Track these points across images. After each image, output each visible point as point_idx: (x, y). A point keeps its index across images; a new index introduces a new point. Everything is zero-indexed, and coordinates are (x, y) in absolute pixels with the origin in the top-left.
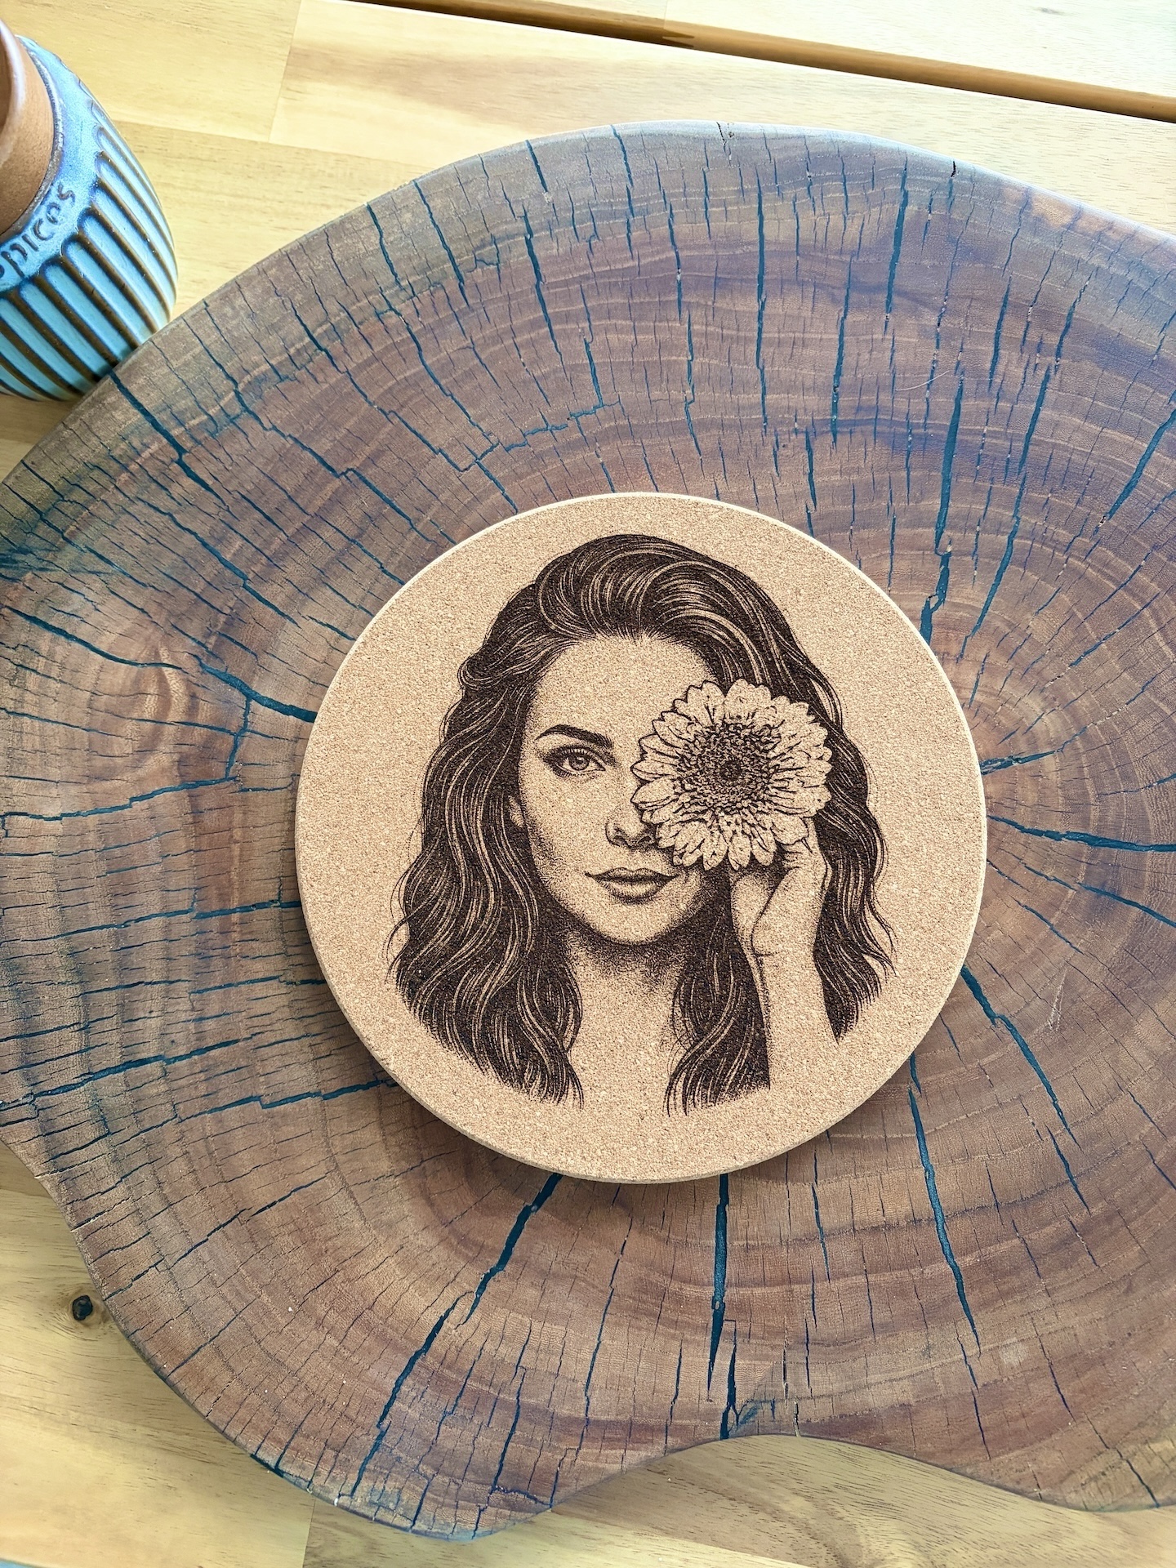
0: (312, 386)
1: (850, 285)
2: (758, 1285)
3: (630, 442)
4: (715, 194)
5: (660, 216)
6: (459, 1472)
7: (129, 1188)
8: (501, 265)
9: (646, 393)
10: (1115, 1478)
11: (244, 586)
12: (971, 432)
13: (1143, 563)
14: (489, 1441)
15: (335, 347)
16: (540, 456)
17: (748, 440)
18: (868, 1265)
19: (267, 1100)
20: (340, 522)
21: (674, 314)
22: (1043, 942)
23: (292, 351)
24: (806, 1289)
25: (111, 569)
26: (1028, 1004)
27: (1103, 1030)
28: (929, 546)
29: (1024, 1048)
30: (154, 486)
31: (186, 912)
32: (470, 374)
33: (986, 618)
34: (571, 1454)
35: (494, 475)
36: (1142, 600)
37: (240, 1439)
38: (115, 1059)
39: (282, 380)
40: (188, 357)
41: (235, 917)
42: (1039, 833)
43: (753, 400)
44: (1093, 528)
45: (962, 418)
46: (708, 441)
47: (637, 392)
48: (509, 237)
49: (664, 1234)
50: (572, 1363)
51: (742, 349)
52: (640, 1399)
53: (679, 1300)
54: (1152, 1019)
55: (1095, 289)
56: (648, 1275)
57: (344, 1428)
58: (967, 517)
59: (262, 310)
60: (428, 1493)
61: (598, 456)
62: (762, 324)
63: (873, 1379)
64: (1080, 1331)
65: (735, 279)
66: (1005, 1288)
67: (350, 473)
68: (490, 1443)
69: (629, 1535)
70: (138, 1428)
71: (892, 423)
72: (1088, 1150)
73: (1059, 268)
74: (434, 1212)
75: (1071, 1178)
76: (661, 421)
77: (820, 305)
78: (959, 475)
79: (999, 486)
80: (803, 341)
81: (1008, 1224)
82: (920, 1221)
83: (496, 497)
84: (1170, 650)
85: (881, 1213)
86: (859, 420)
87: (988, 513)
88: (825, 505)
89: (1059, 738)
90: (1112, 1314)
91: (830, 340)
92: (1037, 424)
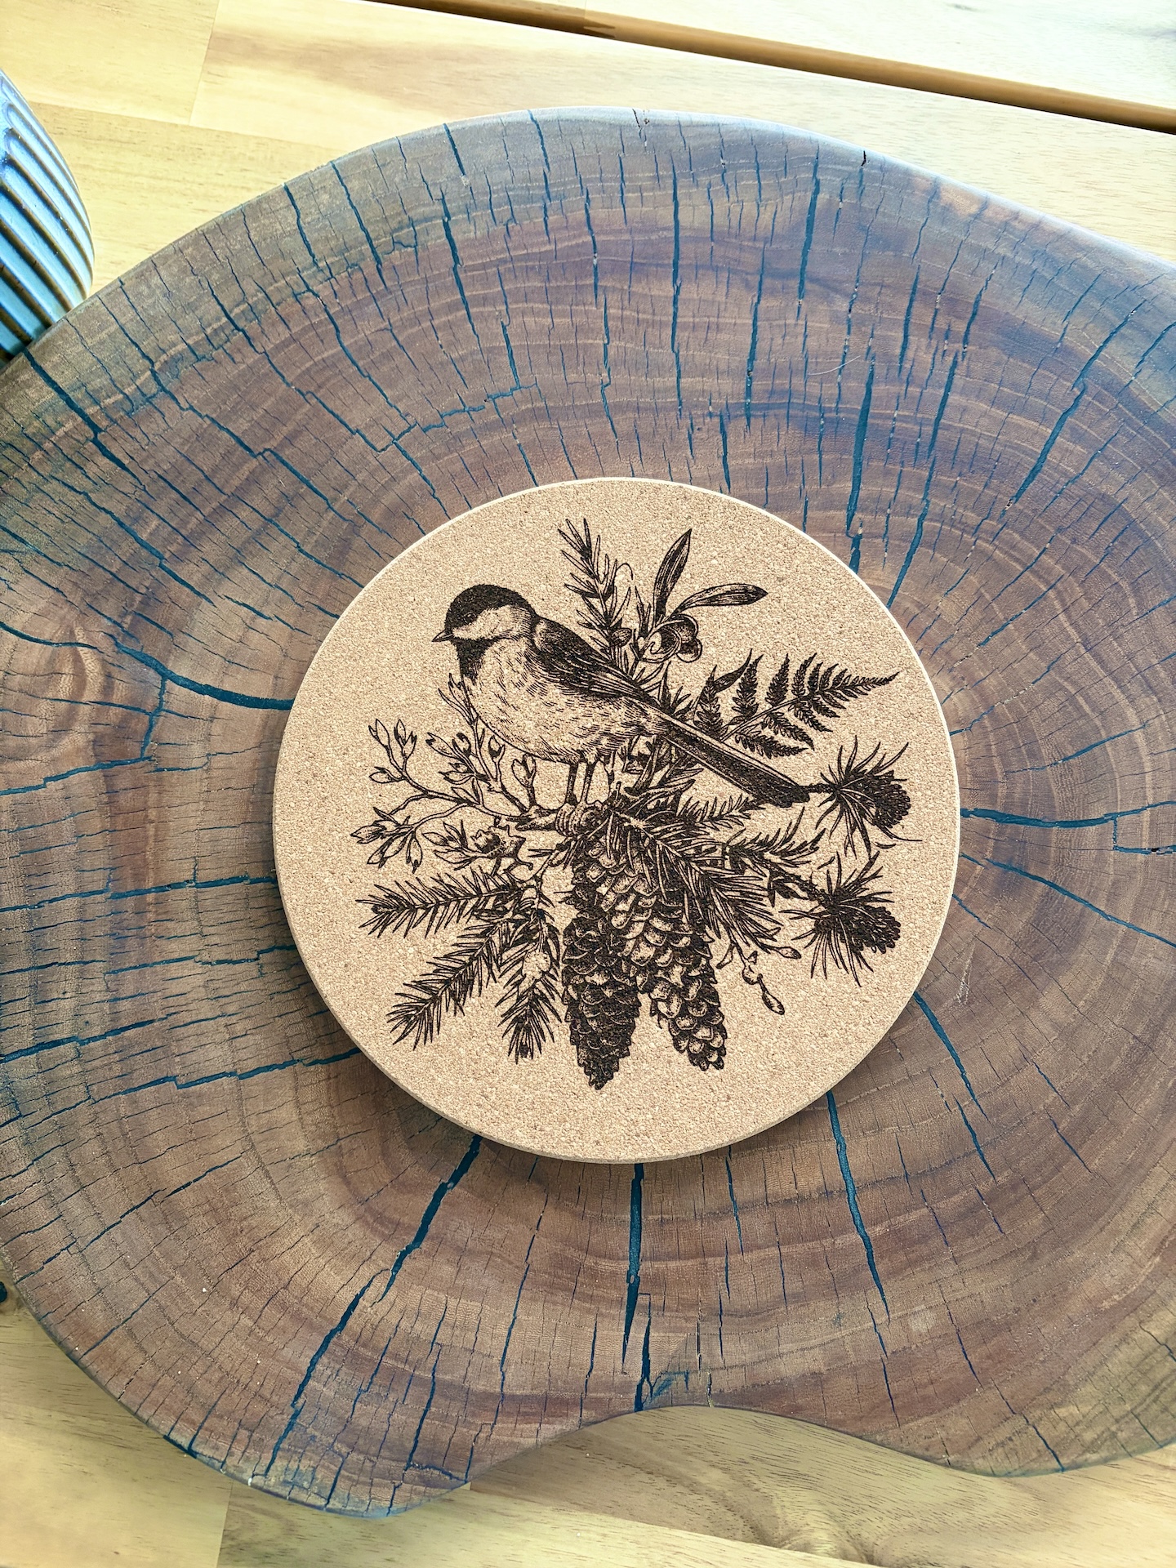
0: (230, 366)
1: (763, 271)
2: (672, 1258)
3: (547, 424)
4: (631, 180)
5: (576, 201)
6: (374, 1449)
7: (40, 1171)
8: (419, 247)
9: (563, 376)
10: (1022, 1444)
11: (161, 566)
12: (880, 416)
13: (1048, 545)
14: (404, 1418)
15: (252, 328)
16: (457, 437)
17: (663, 423)
18: (781, 1237)
19: (183, 1080)
20: (257, 501)
21: (591, 298)
22: (952, 917)
23: (209, 331)
24: (720, 1261)
25: (24, 548)
26: (937, 978)
27: (1010, 1002)
28: (840, 528)
29: (933, 1020)
30: (68, 464)
31: (101, 892)
32: (388, 356)
33: (896, 599)
34: (487, 1429)
35: (411, 455)
36: (1046, 582)
37: (153, 1421)
38: (28, 1041)
39: (198, 360)
40: (103, 335)
41: (150, 898)
43: (668, 384)
44: (1000, 512)
45: (873, 402)
46: (623, 424)
47: (554, 375)
48: (426, 220)
49: (579, 1209)
50: (487, 1339)
51: (657, 333)
52: (554, 1372)
53: (594, 1274)
54: (1056, 991)
55: (1001, 277)
56: (563, 1250)
57: (258, 1408)
58: (878, 500)
59: (179, 289)
60: (342, 1472)
61: (515, 437)
62: (677, 309)
63: (785, 1348)
64: (987, 1298)
65: (650, 265)
66: (913, 1256)
67: (267, 454)
68: (405, 1420)
69: (547, 1511)
70: (54, 1414)
71: (804, 407)
72: (994, 1121)
73: (965, 255)
74: (350, 1191)
75: (978, 1148)
76: (578, 403)
77: (734, 290)
78: (870, 459)
79: (909, 469)
80: (718, 325)
81: (917, 1194)
82: (832, 1192)
83: (414, 477)
84: (1073, 631)
85: (794, 1185)
86: (772, 404)
87: (898, 495)
88: (739, 487)
89: (967, 716)
90: (1018, 1281)
91: (744, 324)
92: (946, 409)
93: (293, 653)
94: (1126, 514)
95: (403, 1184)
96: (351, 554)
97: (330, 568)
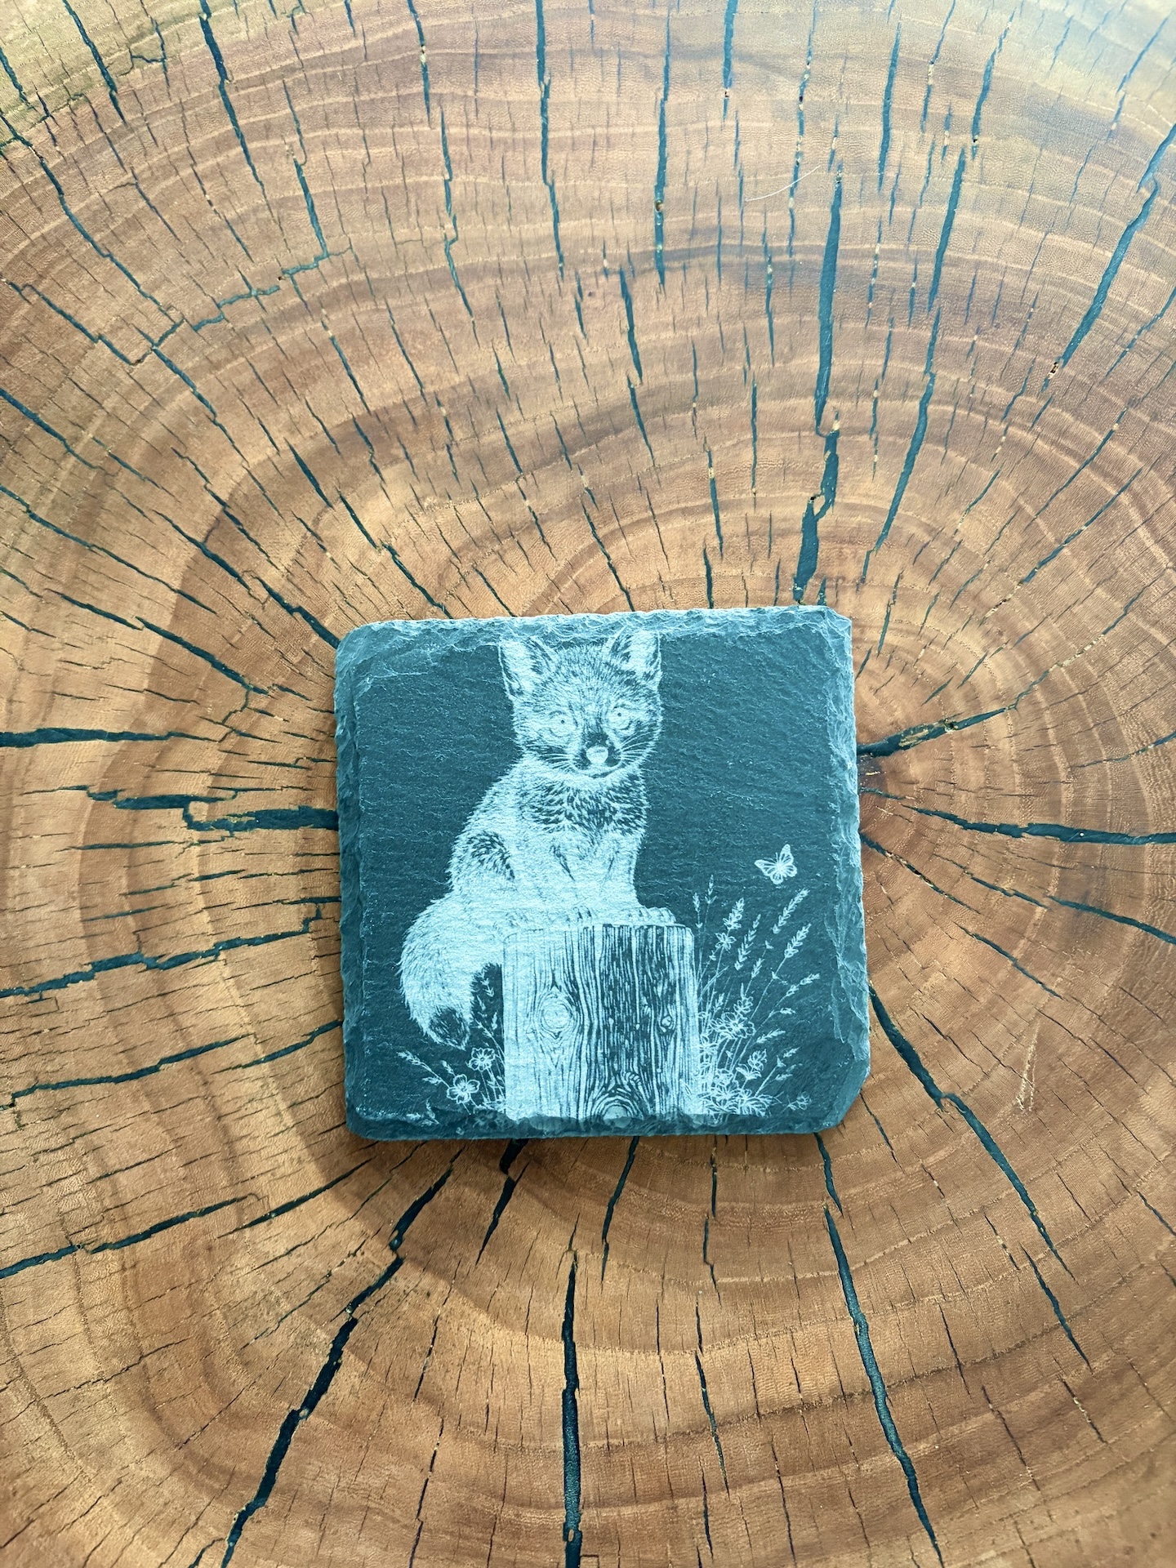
1: (670, 51)
2: (626, 1502)
3: (370, 305)
8: (169, 60)
9: (388, 233)
12: (855, 254)
13: (1116, 427)
16: (243, 335)
17: (538, 289)
18: (782, 1463)
21: (421, 114)
22: (1004, 985)
24: (696, 1503)
26: (987, 1075)
27: (1096, 1105)
28: (806, 424)
29: (986, 1139)
32: (134, 223)
33: (894, 523)
35: (179, 367)
36: (1116, 481)
42: (989, 829)
43: (541, 232)
44: (1040, 382)
45: (843, 233)
46: (481, 294)
47: (375, 232)
48: (177, 20)
49: (490, 1436)
51: (520, 158)
53: (516, 1531)
54: (1163, 1084)
55: (1022, 32)
56: (470, 1499)
58: (859, 379)
61: (325, 327)
62: (547, 119)
64: (1084, 1536)
65: (504, 56)
66: (974, 1482)
71: (742, 250)
72: (1084, 1280)
74: (163, 1430)
75: (1062, 1321)
76: (412, 270)
77: (628, 84)
78: (843, 318)
79: (902, 329)
80: (608, 139)
81: (976, 1392)
82: (851, 1395)
83: (184, 398)
84: (1161, 551)
85: (796, 1387)
86: (695, 249)
87: (889, 369)
88: (655, 375)
89: (1010, 689)
90: (1128, 1509)
91: (646, 133)
92: (952, 234)
93: (30, 665)
95: (236, 1415)
96: (104, 516)
97: (75, 539)
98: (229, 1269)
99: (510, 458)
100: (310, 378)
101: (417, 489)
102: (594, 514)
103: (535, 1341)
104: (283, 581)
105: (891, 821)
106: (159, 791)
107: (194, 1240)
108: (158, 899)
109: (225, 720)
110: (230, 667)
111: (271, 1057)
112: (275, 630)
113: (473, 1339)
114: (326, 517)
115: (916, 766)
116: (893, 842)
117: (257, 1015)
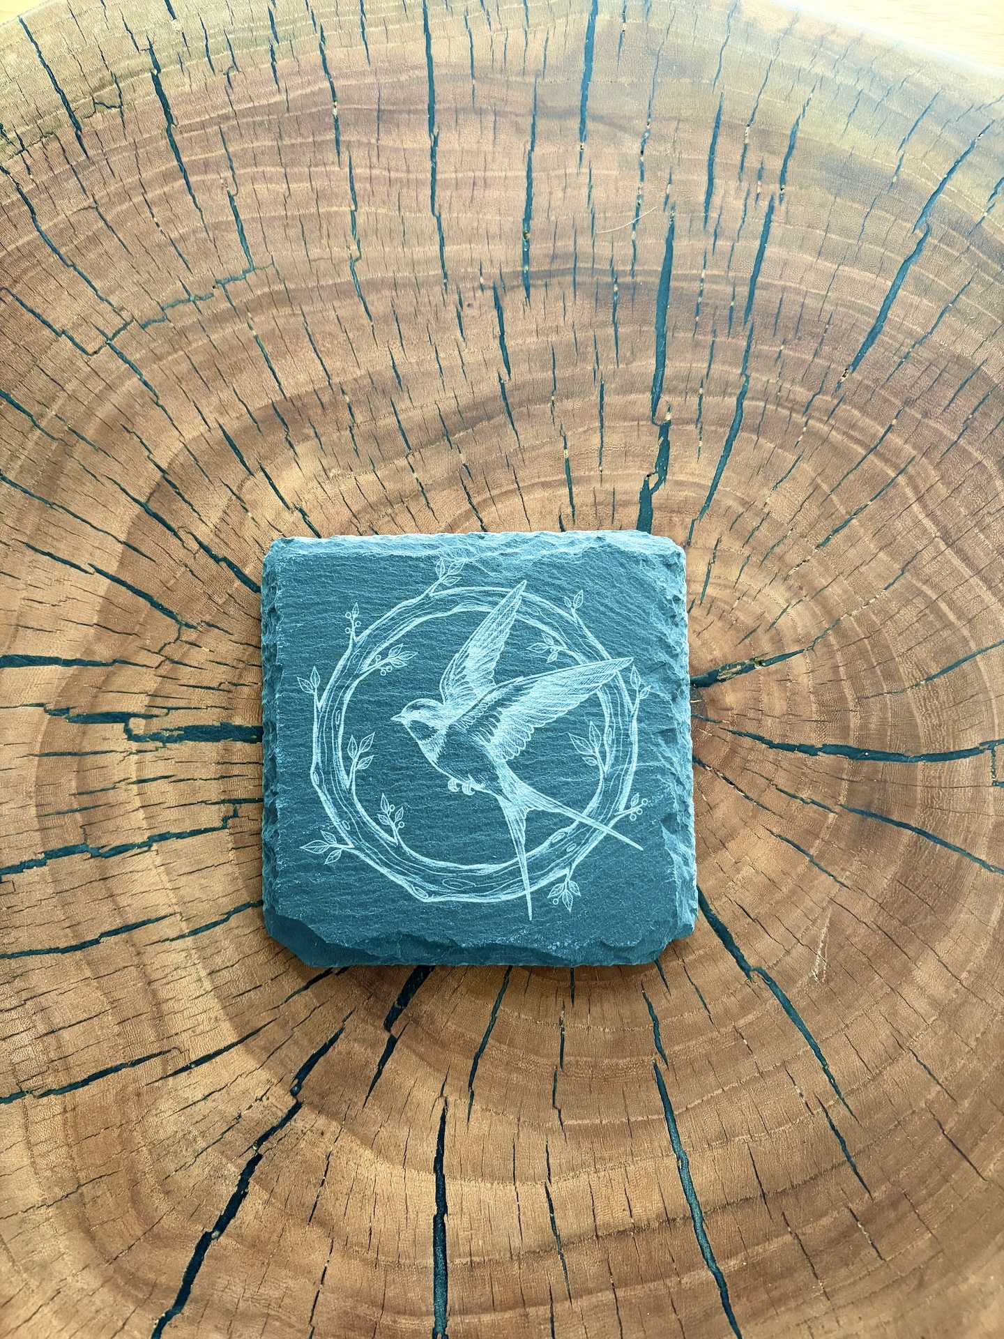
1: (536, 111)
2: (486, 1310)
3: (287, 310)
4: (372, 12)
5: (308, 41)
8: (124, 107)
9: (304, 252)
12: (685, 278)
13: (894, 422)
16: (182, 333)
17: (427, 300)
18: (616, 1278)
21: (332, 156)
22: (802, 878)
24: (543, 1311)
26: (788, 952)
27: (877, 977)
28: (644, 415)
29: (787, 1006)
32: (94, 240)
33: (715, 497)
35: (129, 357)
36: (895, 466)
42: (790, 748)
43: (429, 254)
44: (834, 385)
45: (675, 261)
46: (379, 303)
47: (293, 251)
48: (132, 75)
49: (372, 1254)
51: (413, 194)
54: (932, 961)
55: (821, 102)
56: (354, 1308)
58: (688, 378)
61: (251, 328)
62: (435, 163)
65: (401, 112)
66: (776, 1294)
71: (594, 272)
72: (866, 1123)
73: (776, 79)
74: (95, 1247)
75: (849, 1158)
76: (323, 283)
77: (502, 137)
78: (675, 328)
79: (723, 339)
80: (485, 180)
81: (777, 1216)
82: (674, 1220)
83: (133, 383)
84: (930, 523)
85: (628, 1213)
86: (555, 270)
87: (712, 371)
88: (521, 373)
89: (809, 633)
90: (902, 1316)
91: (516, 177)
92: (763, 264)
94: (986, 379)
95: (158, 1236)
96: (63, 479)
97: (39, 498)
98: (154, 1112)
99: (401, 437)
100: (237, 369)
101: (325, 462)
102: (470, 485)
103: (411, 1173)
104: (212, 536)
105: (710, 740)
106: (105, 708)
107: (125, 1087)
108: (102, 798)
109: (160, 651)
110: (166, 606)
111: (194, 932)
112: (204, 576)
113: (359, 1172)
114: (248, 484)
115: (731, 696)
116: (713, 759)
117: (183, 897)
